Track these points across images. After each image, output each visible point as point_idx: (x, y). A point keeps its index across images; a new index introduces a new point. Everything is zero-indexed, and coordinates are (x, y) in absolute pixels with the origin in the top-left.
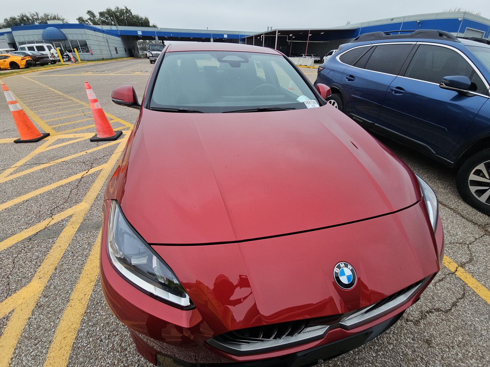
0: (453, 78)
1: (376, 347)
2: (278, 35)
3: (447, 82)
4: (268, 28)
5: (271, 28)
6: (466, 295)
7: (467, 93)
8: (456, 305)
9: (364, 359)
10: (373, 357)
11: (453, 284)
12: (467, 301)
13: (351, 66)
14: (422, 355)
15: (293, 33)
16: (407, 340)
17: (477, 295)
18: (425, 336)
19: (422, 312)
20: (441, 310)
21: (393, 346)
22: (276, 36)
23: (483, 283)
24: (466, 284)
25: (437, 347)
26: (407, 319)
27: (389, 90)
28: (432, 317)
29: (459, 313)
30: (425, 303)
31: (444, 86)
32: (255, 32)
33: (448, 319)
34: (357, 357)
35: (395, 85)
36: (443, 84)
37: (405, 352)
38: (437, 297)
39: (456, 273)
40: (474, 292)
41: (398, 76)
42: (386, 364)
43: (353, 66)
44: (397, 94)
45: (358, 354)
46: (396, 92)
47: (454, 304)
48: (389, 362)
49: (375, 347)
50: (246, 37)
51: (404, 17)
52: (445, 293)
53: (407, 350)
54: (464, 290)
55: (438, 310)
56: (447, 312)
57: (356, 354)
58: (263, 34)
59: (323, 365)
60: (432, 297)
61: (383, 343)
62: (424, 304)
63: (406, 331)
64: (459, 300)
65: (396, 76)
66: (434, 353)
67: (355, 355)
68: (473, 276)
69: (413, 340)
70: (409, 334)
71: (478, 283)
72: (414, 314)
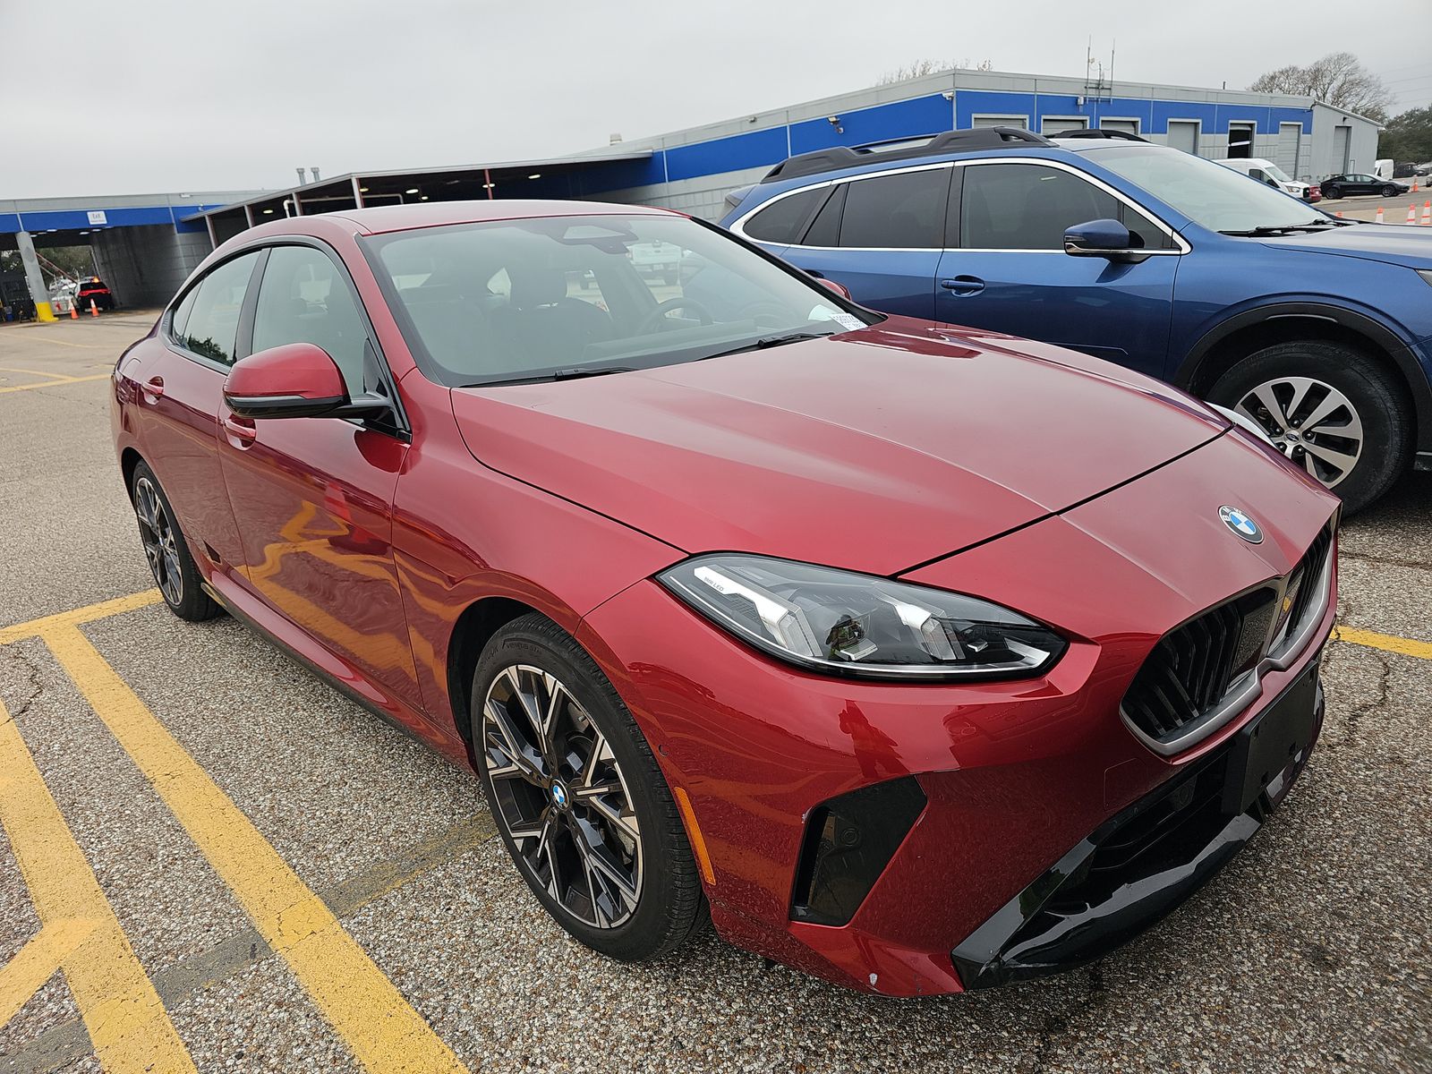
0: (1085, 227)
1: (1321, 809)
2: (363, 193)
3: (1077, 239)
4: (301, 172)
5: (315, 172)
6: (1388, 664)
7: (1129, 255)
8: (1388, 687)
9: (1318, 837)
10: (1329, 826)
11: (1352, 658)
12: (1400, 673)
13: (792, 246)
14: (1406, 782)
15: (419, 185)
16: (1359, 775)
17: (1410, 658)
18: (1382, 756)
19: (1341, 723)
20: (1370, 706)
21: (1346, 794)
22: (354, 200)
23: (1401, 635)
24: (1374, 649)
25: (1418, 761)
26: (1329, 746)
27: (940, 289)
28: (1366, 722)
29: (1405, 697)
30: (1334, 707)
31: (1076, 249)
32: (246, 193)
33: (1395, 714)
34: (1306, 841)
35: (949, 272)
36: (1072, 246)
37: (1374, 793)
38: (1346, 690)
39: (1341, 639)
40: (1400, 656)
41: (945, 250)
42: (1361, 824)
43: (801, 244)
44: (965, 295)
45: (1303, 836)
46: (960, 289)
47: (1384, 687)
48: (1362, 820)
49: (1319, 811)
50: (206, 213)
51: (787, 111)
52: (1352, 677)
53: (1373, 788)
54: (1381, 660)
55: (1365, 707)
56: (1381, 704)
57: (1299, 837)
58: (290, 197)
59: (1260, 885)
60: (1337, 692)
61: (1327, 797)
62: (1334, 710)
63: (1344, 763)
64: (1386, 677)
65: (941, 250)
66: (1422, 772)
67: (1299, 840)
68: (1376, 632)
69: (1367, 769)
70: (1353, 764)
71: (1395, 638)
72: (1332, 733)
